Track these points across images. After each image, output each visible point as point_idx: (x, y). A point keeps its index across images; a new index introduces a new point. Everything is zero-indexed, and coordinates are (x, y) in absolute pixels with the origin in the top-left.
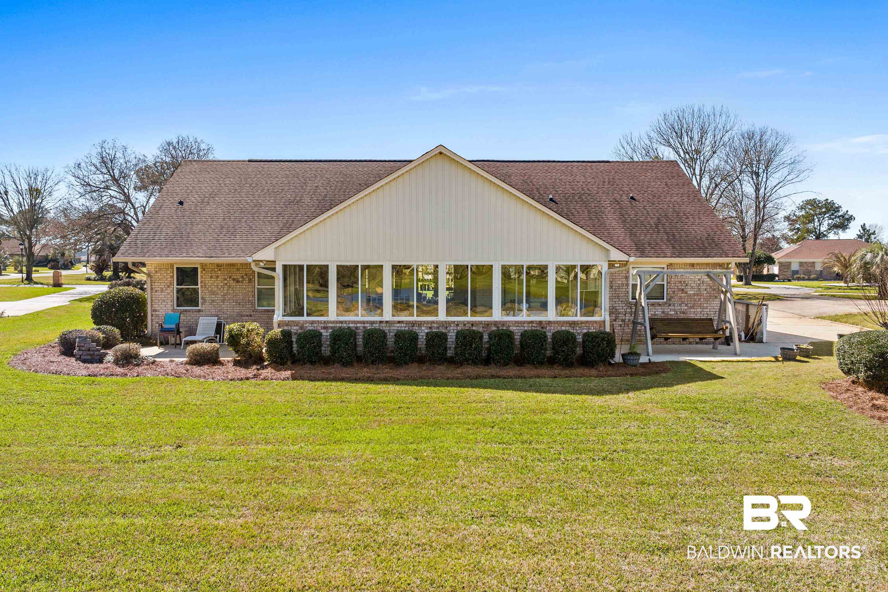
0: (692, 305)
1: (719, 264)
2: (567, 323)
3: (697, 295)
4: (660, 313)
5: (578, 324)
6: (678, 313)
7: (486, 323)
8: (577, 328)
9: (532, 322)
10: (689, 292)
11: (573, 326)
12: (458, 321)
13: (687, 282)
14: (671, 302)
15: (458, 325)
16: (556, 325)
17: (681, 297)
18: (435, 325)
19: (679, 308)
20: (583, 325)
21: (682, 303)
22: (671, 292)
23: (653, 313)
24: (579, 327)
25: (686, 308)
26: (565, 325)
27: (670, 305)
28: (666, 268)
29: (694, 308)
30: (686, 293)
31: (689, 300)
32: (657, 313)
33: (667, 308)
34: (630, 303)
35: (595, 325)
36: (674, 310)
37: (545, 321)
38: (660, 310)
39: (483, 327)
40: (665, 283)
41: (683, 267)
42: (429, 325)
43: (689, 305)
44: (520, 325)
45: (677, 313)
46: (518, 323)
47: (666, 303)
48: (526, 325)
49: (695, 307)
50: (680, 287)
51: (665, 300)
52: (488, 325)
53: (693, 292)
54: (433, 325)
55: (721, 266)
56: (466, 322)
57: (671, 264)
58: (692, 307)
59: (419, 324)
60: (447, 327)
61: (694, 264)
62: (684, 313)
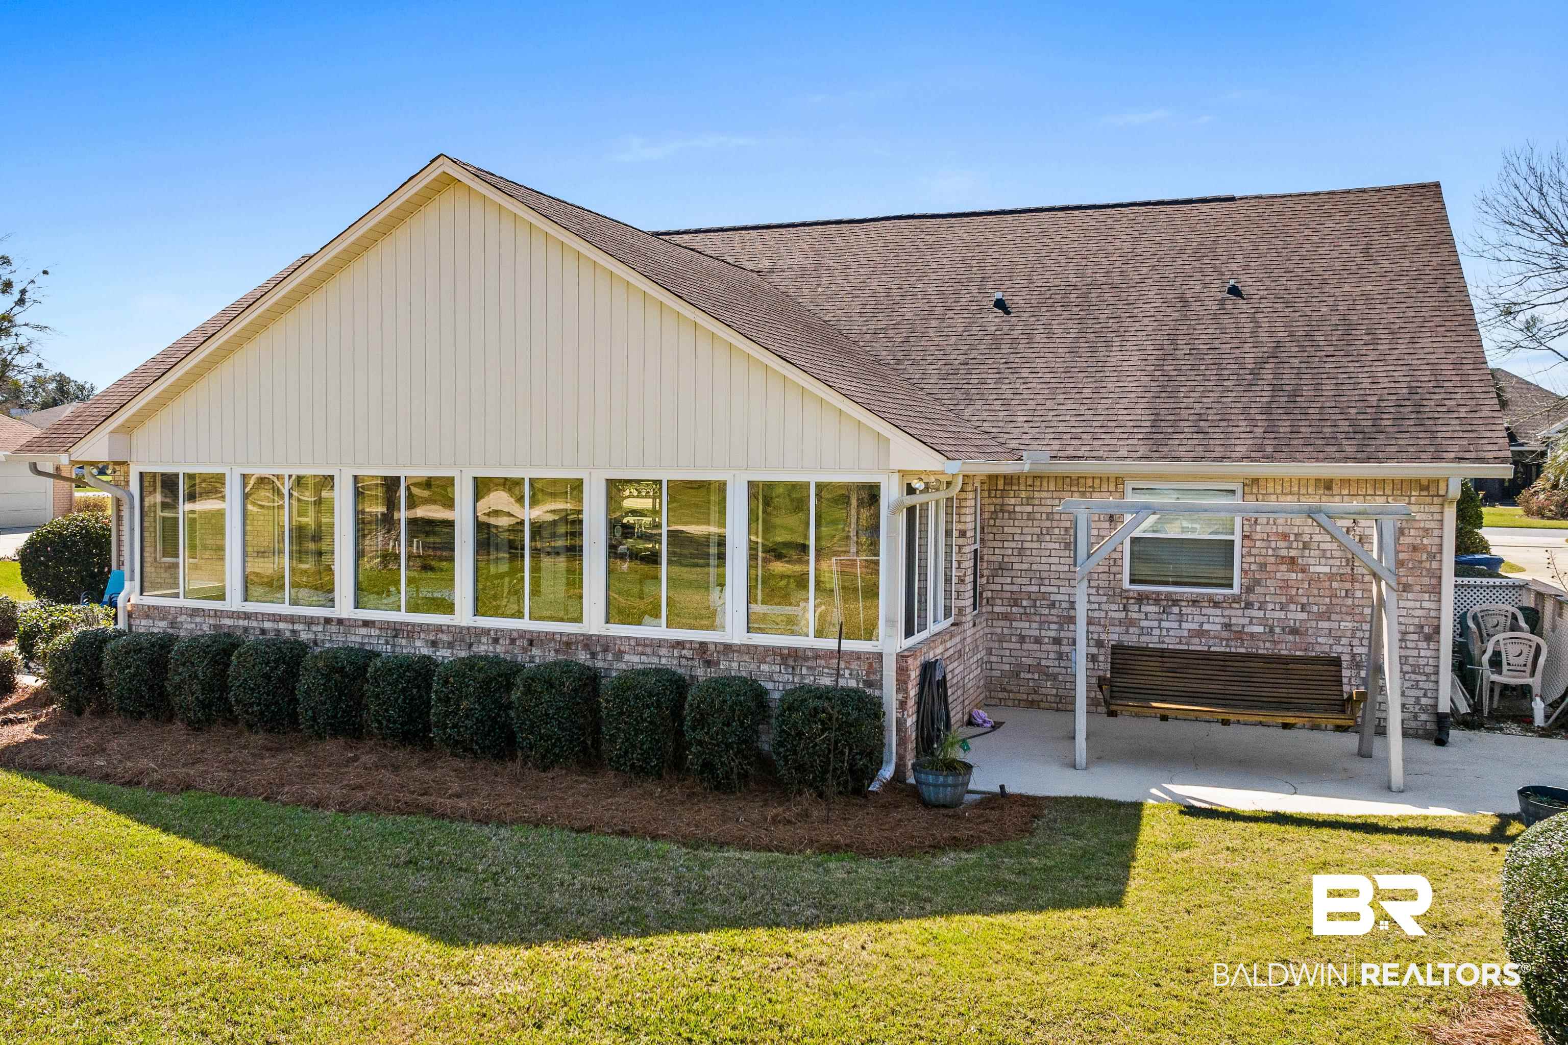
0: (1323, 608)
1: (1418, 481)
2: (774, 654)
3: (1342, 578)
4: (1218, 627)
5: (806, 659)
6: (1277, 630)
7: (565, 639)
8: (804, 671)
9: (680, 644)
10: (1312, 569)
11: (791, 663)
12: (496, 631)
13: (1306, 538)
14: (1252, 598)
15: (496, 641)
16: (746, 658)
17: (1286, 584)
18: (445, 637)
19: (1282, 615)
20: (822, 662)
21: (1291, 600)
22: (1253, 567)
23: (1195, 626)
24: (809, 668)
25: (1304, 616)
26: (768, 659)
27: (1249, 605)
28: (1239, 492)
29: (1329, 619)
30: (1303, 571)
31: (1315, 592)
32: (1206, 627)
33: (1240, 612)
34: (1123, 592)
35: (854, 665)
36: (1263, 621)
37: (715, 644)
38: (1217, 620)
39: (557, 651)
40: (1237, 538)
41: (1295, 489)
42: (432, 637)
43: (1315, 609)
44: (649, 650)
45: (1272, 631)
46: (645, 646)
47: (1236, 599)
48: (663, 651)
49: (1334, 617)
50: (1284, 552)
51: (1236, 590)
52: (568, 644)
53: (1327, 569)
54: (440, 635)
55: (1427, 488)
56: (515, 634)
57: (1256, 481)
58: (1325, 616)
59: (408, 632)
60: (471, 645)
61: (1331, 481)
62: (1294, 631)
